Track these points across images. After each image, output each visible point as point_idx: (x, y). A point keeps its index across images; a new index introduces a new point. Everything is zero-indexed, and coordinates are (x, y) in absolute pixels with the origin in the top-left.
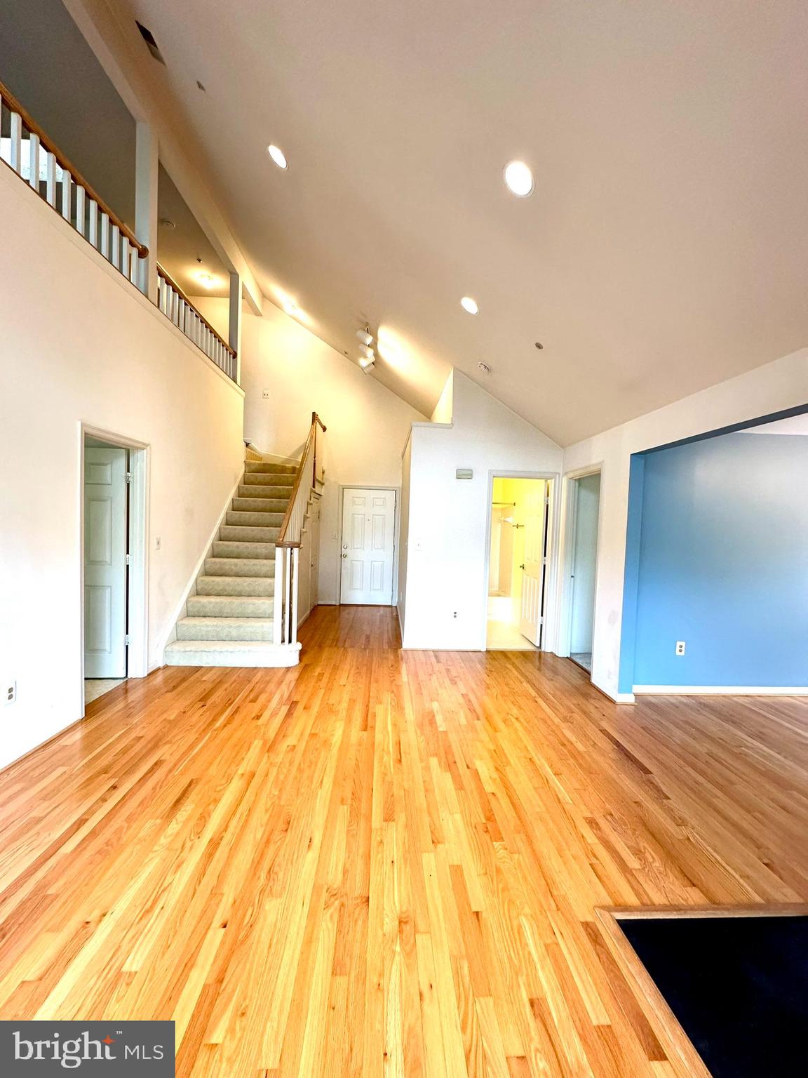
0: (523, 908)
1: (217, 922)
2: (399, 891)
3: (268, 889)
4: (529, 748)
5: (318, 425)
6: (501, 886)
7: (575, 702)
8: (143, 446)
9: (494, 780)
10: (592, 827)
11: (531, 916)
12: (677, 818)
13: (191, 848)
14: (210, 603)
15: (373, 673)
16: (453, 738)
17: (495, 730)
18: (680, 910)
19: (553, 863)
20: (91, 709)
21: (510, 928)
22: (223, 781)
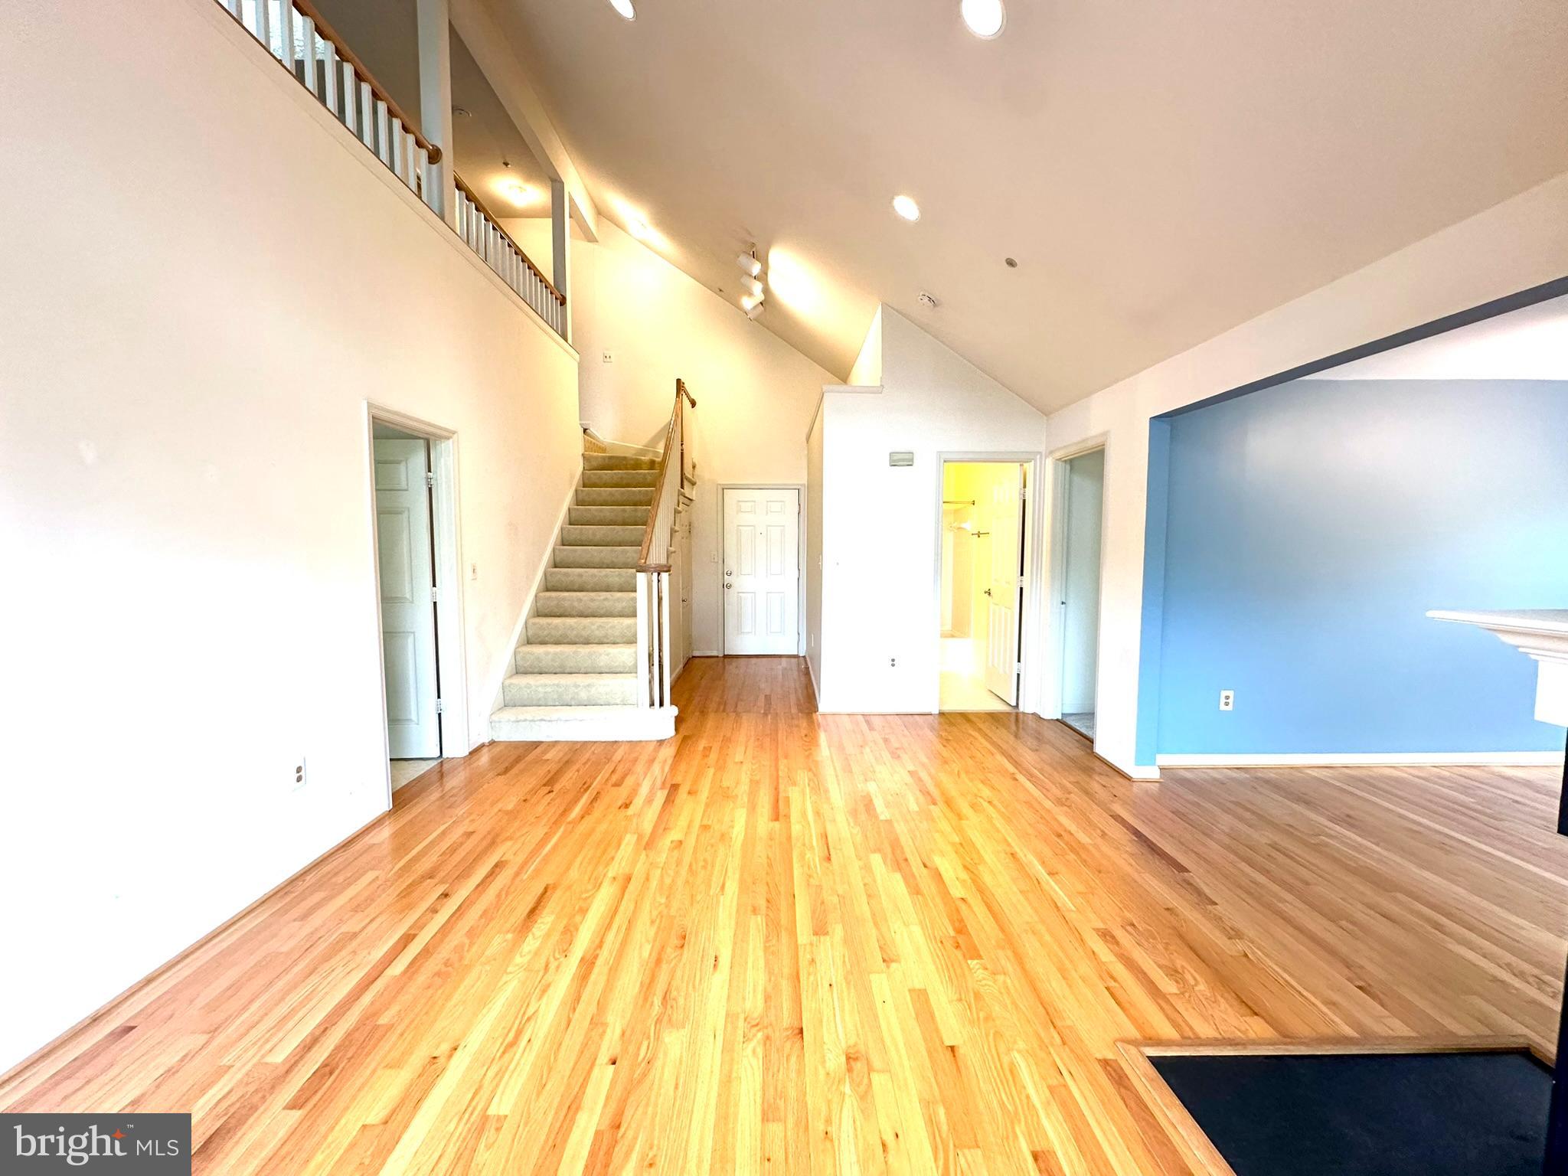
0: (1015, 1042)
1: (603, 1057)
2: (843, 1020)
3: (666, 1018)
4: (1009, 840)
5: (685, 396)
6: (982, 1015)
7: (1072, 779)
8: (447, 435)
9: (963, 882)
10: (1106, 941)
11: (1027, 1051)
12: (1229, 929)
13: (558, 967)
14: (547, 654)
15: (779, 745)
16: (901, 828)
17: (960, 816)
18: (1237, 1044)
19: (1054, 986)
20: (401, 798)
21: (999, 1067)
22: (590, 887)
